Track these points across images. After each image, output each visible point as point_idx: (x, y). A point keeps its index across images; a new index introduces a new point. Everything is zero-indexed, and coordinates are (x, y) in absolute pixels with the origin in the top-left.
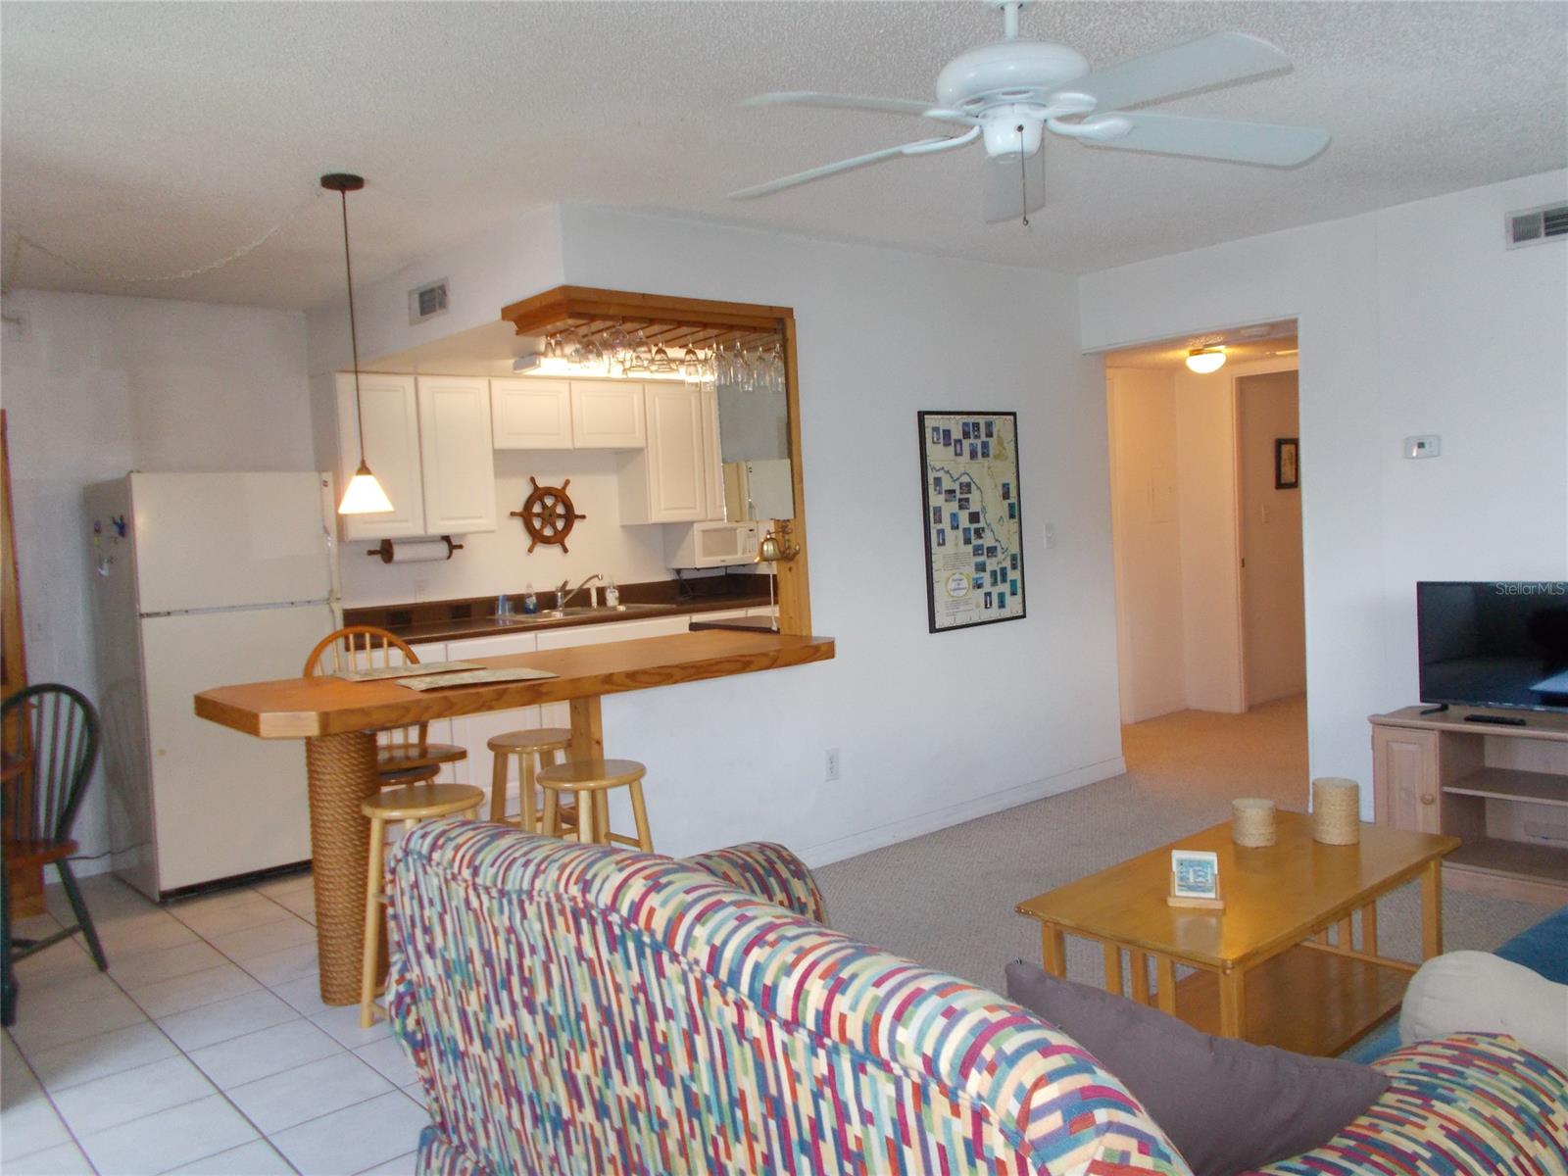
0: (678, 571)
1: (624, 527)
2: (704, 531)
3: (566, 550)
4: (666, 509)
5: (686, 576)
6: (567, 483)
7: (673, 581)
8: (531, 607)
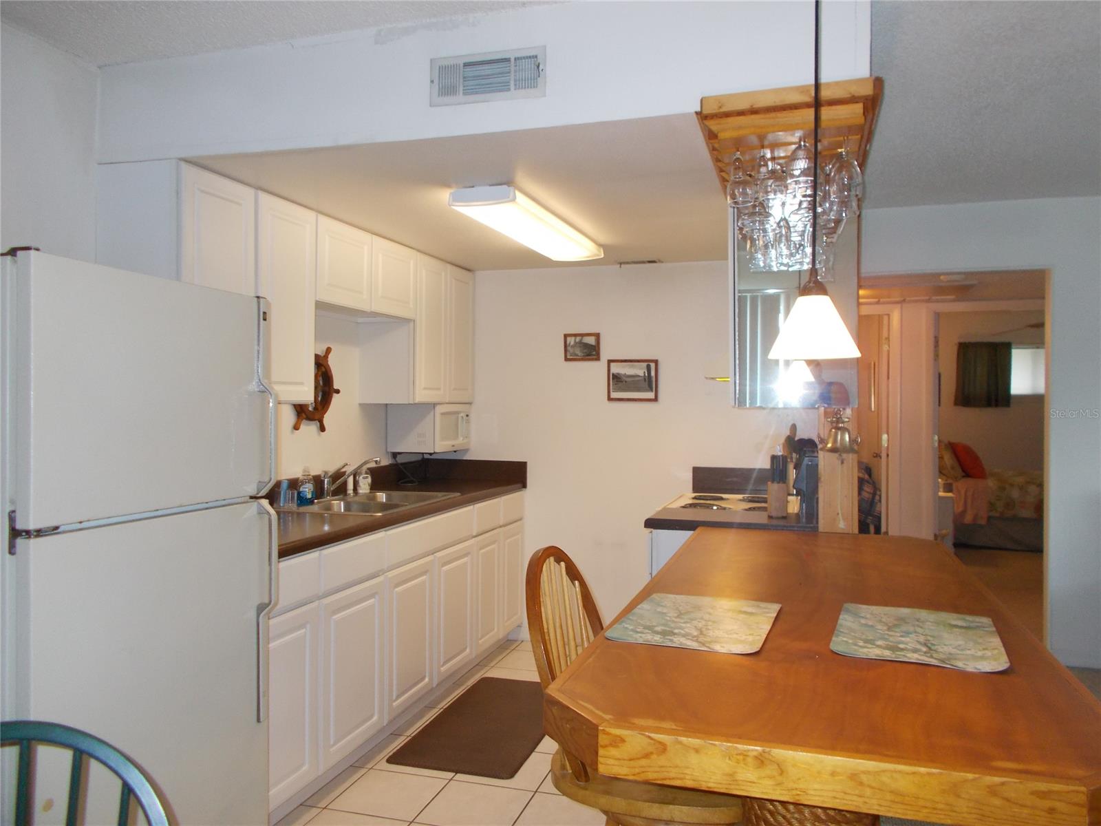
0: (395, 455)
1: (360, 404)
2: (442, 414)
3: (322, 429)
4: (425, 389)
5: (400, 460)
6: (329, 350)
7: (391, 465)
8: (309, 496)
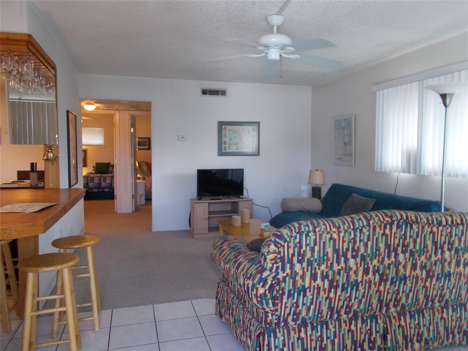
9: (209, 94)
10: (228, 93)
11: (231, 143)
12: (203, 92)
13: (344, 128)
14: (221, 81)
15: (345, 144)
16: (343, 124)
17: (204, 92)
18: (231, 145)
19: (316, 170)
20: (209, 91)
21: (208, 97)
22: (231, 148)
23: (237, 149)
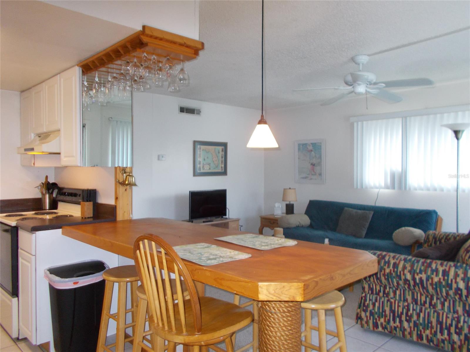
9: (186, 112)
10: (202, 113)
11: (205, 163)
12: (180, 110)
13: (311, 151)
14: (195, 100)
15: (313, 165)
16: (310, 148)
17: (182, 110)
18: (205, 165)
19: (289, 188)
20: (186, 109)
21: (185, 115)
22: (204, 169)
23: (210, 169)
